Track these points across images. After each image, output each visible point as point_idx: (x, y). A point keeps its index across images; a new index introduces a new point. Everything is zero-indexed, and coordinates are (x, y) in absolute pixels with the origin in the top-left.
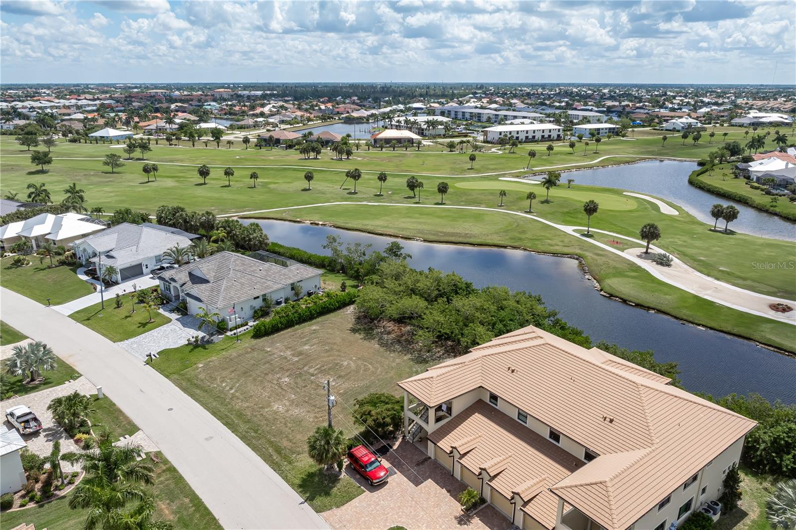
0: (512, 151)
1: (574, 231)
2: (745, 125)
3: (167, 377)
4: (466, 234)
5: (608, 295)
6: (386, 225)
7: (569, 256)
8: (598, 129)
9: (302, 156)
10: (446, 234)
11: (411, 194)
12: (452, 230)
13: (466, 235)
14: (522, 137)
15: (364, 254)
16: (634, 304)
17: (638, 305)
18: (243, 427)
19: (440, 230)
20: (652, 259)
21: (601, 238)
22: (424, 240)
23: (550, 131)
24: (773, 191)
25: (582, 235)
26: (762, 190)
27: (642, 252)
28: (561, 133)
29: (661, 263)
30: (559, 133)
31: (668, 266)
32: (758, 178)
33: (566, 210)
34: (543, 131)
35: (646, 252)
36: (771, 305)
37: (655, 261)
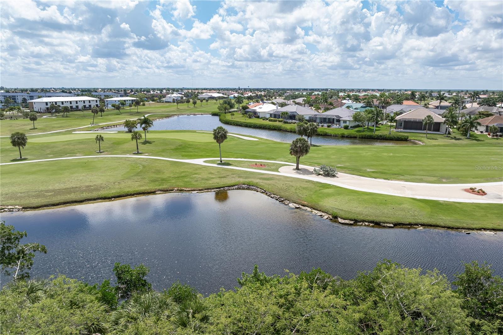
0: (65, 116)
1: (205, 162)
2: (206, 99)
4: (88, 186)
5: (352, 222)
7: (236, 187)
8: (125, 101)
10: (57, 192)
12: (62, 186)
13: (88, 189)
16: (392, 225)
17: (396, 225)
19: (42, 188)
20: (311, 173)
21: (239, 164)
22: (23, 208)
23: (90, 101)
24: (288, 121)
25: (219, 164)
26: (279, 121)
27: (294, 169)
28: (98, 103)
29: (328, 174)
30: (97, 104)
31: (334, 176)
32: (271, 115)
33: (173, 147)
34: (84, 102)
35: (297, 169)
36: (466, 190)
37: (320, 174)
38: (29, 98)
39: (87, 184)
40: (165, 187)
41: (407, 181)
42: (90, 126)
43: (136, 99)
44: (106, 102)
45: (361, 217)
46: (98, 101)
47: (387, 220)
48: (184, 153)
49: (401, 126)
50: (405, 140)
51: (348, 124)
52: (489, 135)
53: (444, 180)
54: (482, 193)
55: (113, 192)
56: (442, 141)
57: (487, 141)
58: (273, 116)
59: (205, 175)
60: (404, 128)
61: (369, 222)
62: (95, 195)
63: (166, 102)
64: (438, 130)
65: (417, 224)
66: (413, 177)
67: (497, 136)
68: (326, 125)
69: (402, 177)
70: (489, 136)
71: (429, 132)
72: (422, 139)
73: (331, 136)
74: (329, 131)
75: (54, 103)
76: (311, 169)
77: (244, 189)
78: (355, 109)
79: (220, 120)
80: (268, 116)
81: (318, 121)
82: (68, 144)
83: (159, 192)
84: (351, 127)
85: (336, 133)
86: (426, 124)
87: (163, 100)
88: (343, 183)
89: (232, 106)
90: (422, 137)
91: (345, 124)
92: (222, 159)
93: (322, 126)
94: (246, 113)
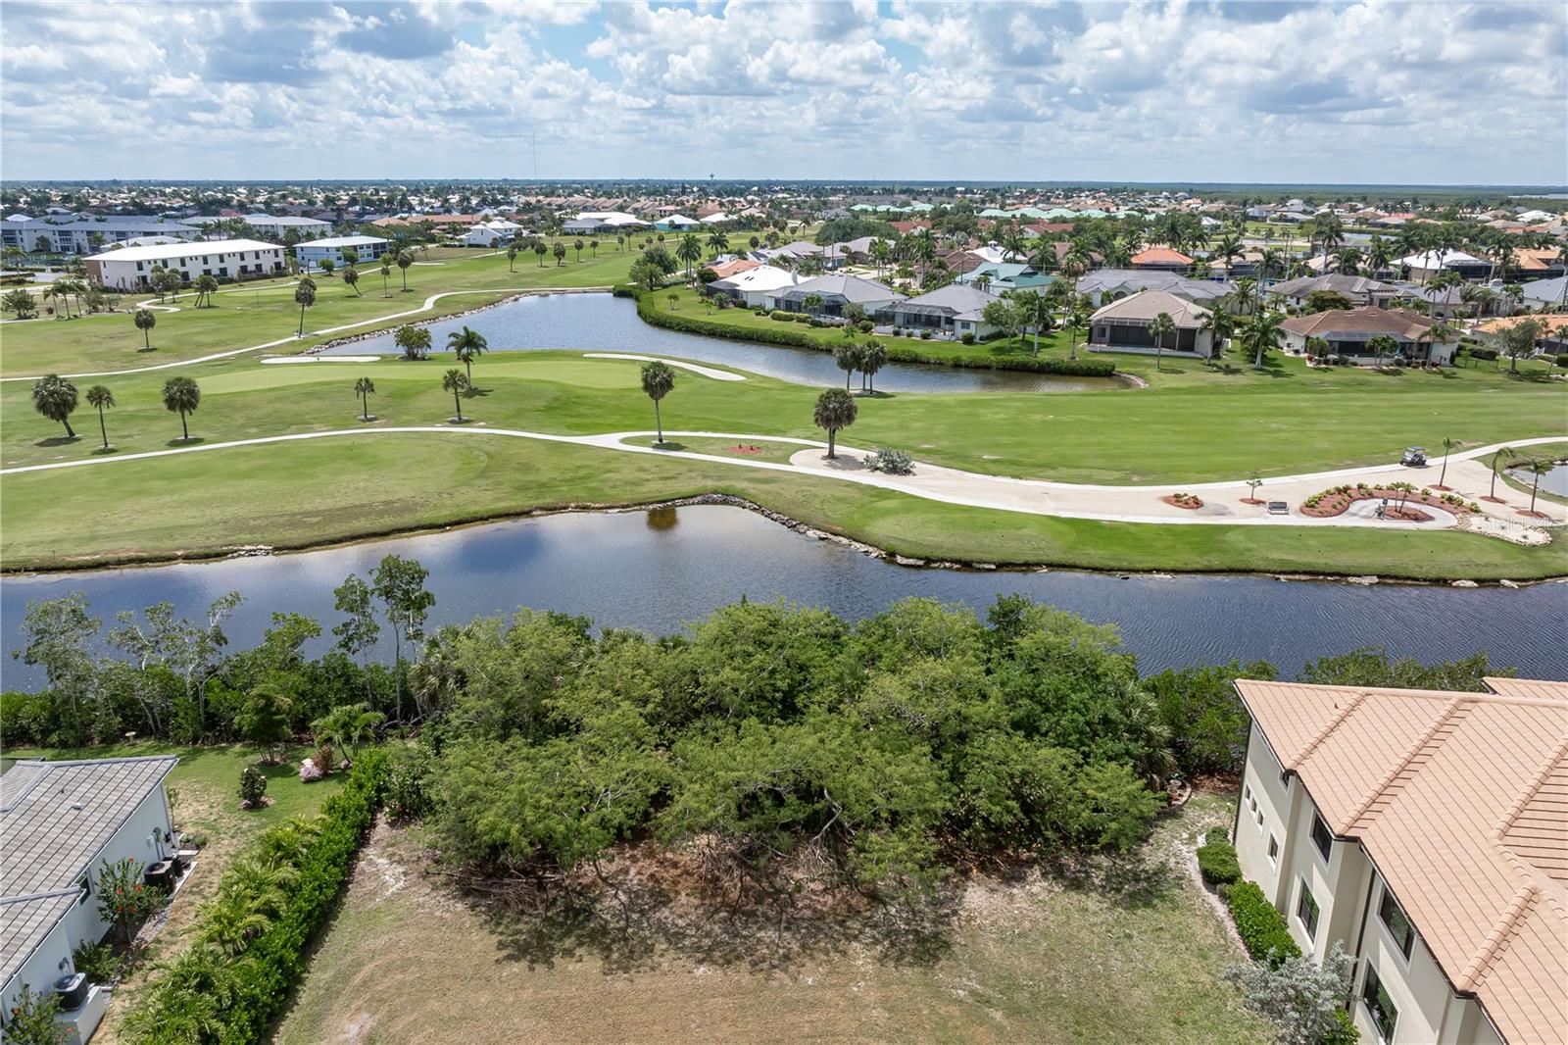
1: (624, 441)
2: (588, 232)
5: (921, 563)
6: (85, 533)
7: (699, 498)
8: (355, 248)
11: (58, 429)
14: (195, 272)
16: (993, 567)
17: (1002, 566)
20: (860, 466)
21: (702, 445)
22: (276, 549)
23: (257, 255)
24: (822, 320)
25: (656, 447)
26: (800, 320)
27: (824, 458)
28: (281, 258)
29: (894, 469)
30: (277, 260)
31: (907, 472)
32: (777, 301)
33: (540, 404)
34: (242, 256)
35: (831, 456)
36: (1167, 500)
37: (877, 469)
38: (57, 237)
39: (383, 498)
40: (548, 500)
41: (1057, 480)
42: (295, 338)
43: (385, 241)
44: (298, 251)
45: (938, 554)
46: (281, 254)
47: (985, 557)
48: (570, 420)
49: (1104, 335)
50: (1106, 373)
51: (972, 330)
52: (1310, 359)
53: (1135, 479)
54: (1196, 503)
55: (444, 514)
56: (1194, 376)
57: (1300, 376)
58: (782, 305)
59: (629, 474)
60: (1113, 342)
61: (951, 561)
62: (408, 520)
63: (471, 246)
64: (1191, 348)
65: (1039, 564)
66: (1075, 471)
67: (1326, 362)
68: (918, 332)
69: (1051, 473)
70: (1309, 364)
71: (1165, 351)
72: (1148, 371)
73: (928, 363)
74: (923, 350)
75: (160, 264)
76: (860, 454)
77: (715, 502)
78: (1004, 280)
79: (639, 313)
80: (770, 305)
81: (899, 320)
82: (280, 399)
83: (539, 512)
84: (981, 339)
85: (941, 356)
86: (1157, 333)
87: (461, 240)
88: (924, 487)
89: (669, 267)
90: (1149, 366)
91: (966, 332)
92: (663, 433)
93: (909, 335)
94: (710, 292)
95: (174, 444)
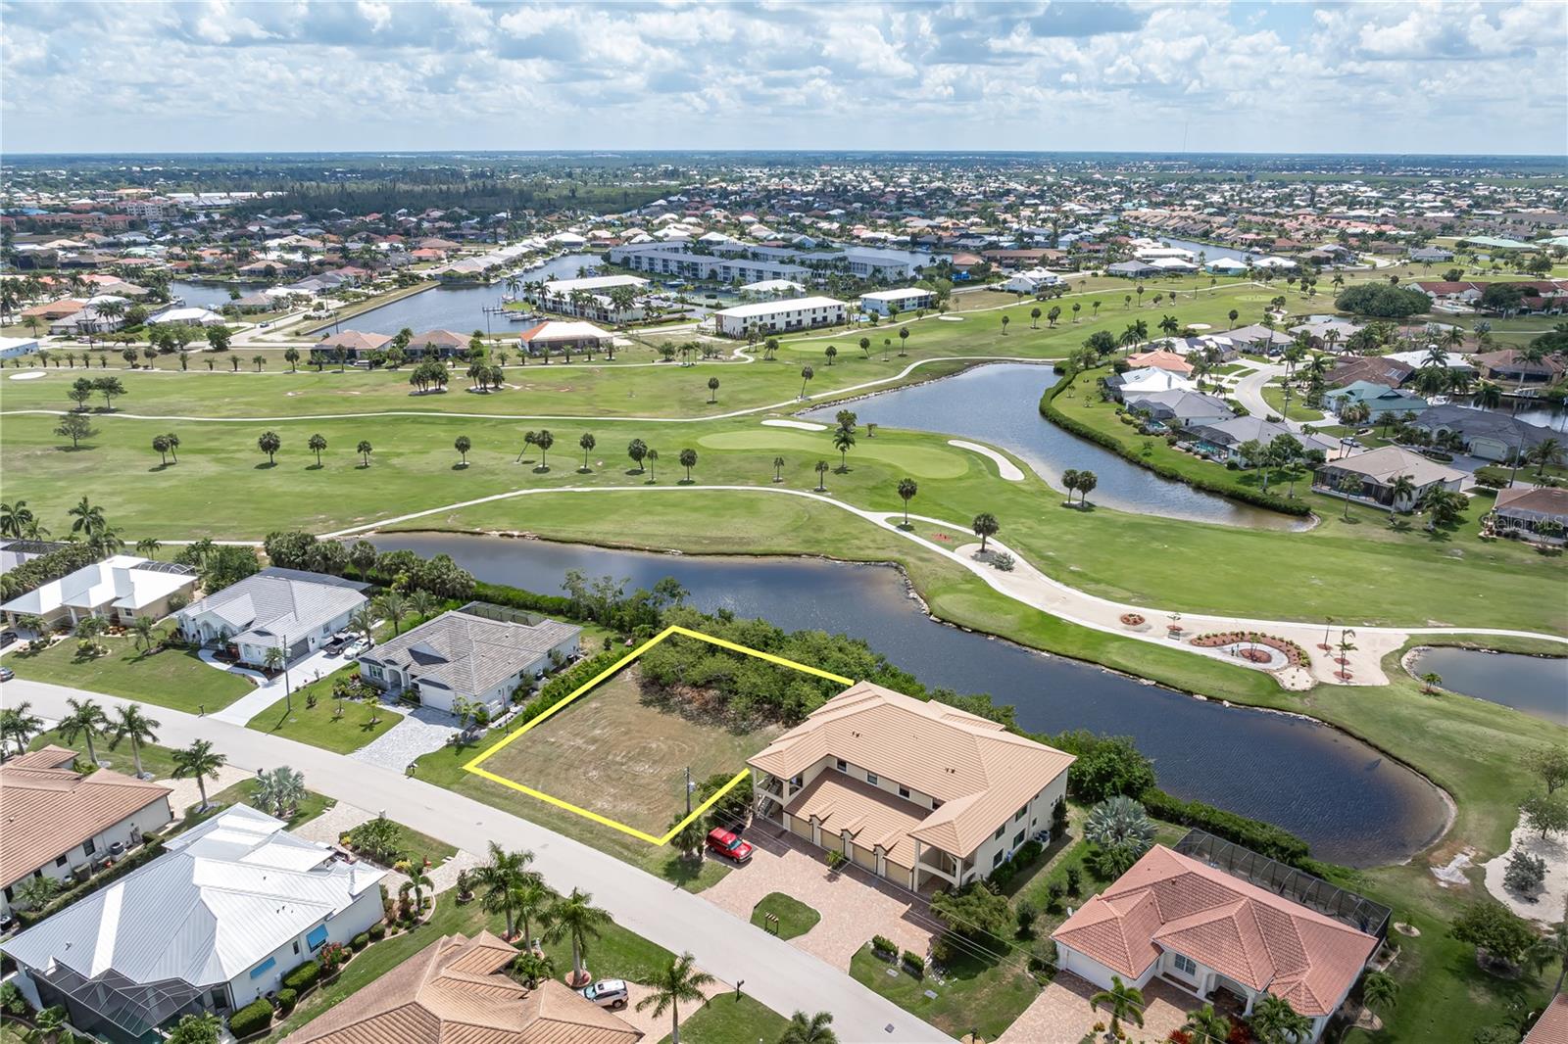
0: (770, 356)
2: (1129, 275)
3: (448, 788)
4: (741, 538)
5: (939, 620)
6: (618, 530)
8: (902, 300)
9: (416, 389)
10: (714, 540)
11: (636, 465)
12: (720, 534)
13: (741, 541)
15: (621, 593)
18: (574, 831)
19: (702, 534)
20: (989, 560)
21: (924, 529)
23: (825, 309)
24: (1150, 428)
25: (899, 526)
26: (1135, 426)
27: (977, 551)
28: (843, 312)
29: (1002, 566)
30: (839, 313)
31: (1009, 569)
32: (1130, 406)
33: (874, 483)
34: (815, 310)
35: (982, 550)
36: (1123, 617)
37: (993, 564)
39: (741, 535)
41: (1086, 591)
42: (795, 401)
43: (930, 292)
45: (950, 619)
47: (966, 623)
48: (876, 499)
50: (1301, 513)
51: (1238, 458)
52: (1489, 528)
55: (760, 549)
56: (1365, 529)
58: (1131, 410)
59: (865, 542)
61: (953, 624)
62: (744, 549)
65: (993, 635)
66: (1106, 588)
68: (1203, 451)
69: (1091, 586)
70: (1482, 533)
78: (1361, 401)
80: (1126, 407)
81: (1199, 438)
84: (1246, 465)
87: (1003, 285)
88: (1002, 581)
89: (1109, 349)
90: (1333, 507)
91: (1233, 458)
93: (1195, 453)
95: (682, 483)
